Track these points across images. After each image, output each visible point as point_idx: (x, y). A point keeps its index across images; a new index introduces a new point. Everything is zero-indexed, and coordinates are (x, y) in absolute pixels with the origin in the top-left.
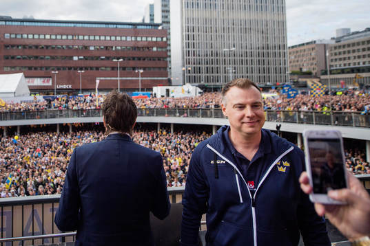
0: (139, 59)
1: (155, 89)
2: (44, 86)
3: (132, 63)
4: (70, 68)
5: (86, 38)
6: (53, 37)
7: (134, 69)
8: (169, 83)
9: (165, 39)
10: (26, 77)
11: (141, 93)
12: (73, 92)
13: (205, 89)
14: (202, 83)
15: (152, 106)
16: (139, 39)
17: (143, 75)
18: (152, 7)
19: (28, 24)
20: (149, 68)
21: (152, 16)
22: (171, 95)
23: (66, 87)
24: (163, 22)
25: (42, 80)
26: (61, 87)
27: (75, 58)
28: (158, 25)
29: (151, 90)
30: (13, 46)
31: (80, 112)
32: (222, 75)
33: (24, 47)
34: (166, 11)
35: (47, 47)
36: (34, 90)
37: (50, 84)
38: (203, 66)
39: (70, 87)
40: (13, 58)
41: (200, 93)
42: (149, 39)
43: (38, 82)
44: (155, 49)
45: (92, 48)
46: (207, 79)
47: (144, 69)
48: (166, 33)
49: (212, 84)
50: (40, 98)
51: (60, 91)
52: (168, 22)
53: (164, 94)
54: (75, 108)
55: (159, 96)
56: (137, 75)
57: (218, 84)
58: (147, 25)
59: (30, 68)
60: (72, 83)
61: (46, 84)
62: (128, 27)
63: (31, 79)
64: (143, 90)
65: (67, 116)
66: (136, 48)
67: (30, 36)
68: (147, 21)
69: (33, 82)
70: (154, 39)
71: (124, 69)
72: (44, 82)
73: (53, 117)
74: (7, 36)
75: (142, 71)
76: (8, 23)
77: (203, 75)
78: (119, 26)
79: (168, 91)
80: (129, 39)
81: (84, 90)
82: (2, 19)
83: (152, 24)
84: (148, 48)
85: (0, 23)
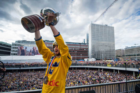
0: (81, 52)
1: (85, 59)
3: (79, 53)
7: (80, 54)
8: (88, 58)
9: (87, 47)
11: (81, 60)
13: (97, 59)
15: (84, 63)
16: (81, 47)
18: (84, 40)
20: (84, 54)
21: (84, 42)
22: (89, 61)
24: (87, 43)
28: (86, 44)
29: (84, 59)
32: (101, 56)
34: (88, 41)
38: (96, 54)
41: (95, 60)
42: (84, 47)
44: (85, 49)
46: (97, 57)
47: (82, 54)
48: (88, 46)
52: (88, 43)
53: (87, 60)
55: (86, 61)
56: (80, 56)
57: (100, 58)
58: (83, 44)
62: (78, 44)
66: (80, 49)
68: (83, 43)
70: (85, 47)
71: (77, 54)
75: (82, 55)
76: (48, 42)
77: (96, 56)
78: (76, 44)
79: (88, 60)
80: (79, 47)
82: (46, 41)
83: (84, 44)
84: (83, 49)
85: (45, 42)
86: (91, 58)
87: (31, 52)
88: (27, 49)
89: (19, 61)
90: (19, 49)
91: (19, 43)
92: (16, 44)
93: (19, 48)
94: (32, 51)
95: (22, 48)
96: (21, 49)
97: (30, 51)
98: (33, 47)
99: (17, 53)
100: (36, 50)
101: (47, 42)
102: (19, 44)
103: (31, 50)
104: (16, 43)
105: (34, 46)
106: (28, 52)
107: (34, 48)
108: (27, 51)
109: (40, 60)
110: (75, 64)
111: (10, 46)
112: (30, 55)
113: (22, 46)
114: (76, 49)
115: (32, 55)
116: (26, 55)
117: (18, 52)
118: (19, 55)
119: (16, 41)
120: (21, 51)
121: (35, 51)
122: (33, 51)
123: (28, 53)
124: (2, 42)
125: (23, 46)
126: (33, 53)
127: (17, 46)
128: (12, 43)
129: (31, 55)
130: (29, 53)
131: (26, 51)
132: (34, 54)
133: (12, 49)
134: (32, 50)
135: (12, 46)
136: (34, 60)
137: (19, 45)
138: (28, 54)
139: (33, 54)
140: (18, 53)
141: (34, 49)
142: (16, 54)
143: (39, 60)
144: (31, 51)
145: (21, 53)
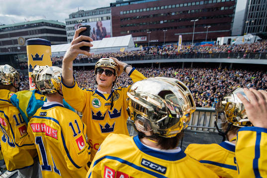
0: (208, 18)
1: (219, 39)
2: (142, 41)
4: (158, 29)
5: (170, 7)
6: (148, 9)
7: (203, 26)
8: (229, 34)
10: (133, 36)
11: (207, 43)
12: (159, 44)
14: (261, 32)
17: (210, 29)
22: (232, 43)
23: (155, 41)
25: (141, 37)
26: (152, 41)
27: (162, 22)
29: (216, 40)
30: (125, 19)
31: (166, 56)
33: (131, 18)
35: (144, 16)
37: (146, 40)
39: (157, 41)
40: (126, 26)
41: (258, 40)
43: (139, 39)
44: (222, 9)
45: (173, 14)
47: (211, 25)
51: (151, 44)
53: (226, 42)
54: (163, 53)
55: (222, 44)
56: (205, 30)
59: (134, 31)
60: (159, 38)
61: (144, 40)
63: (135, 38)
64: (208, 40)
66: (207, 9)
67: (131, 11)
69: (136, 39)
72: (142, 39)
73: (150, 59)
74: (121, 13)
75: (209, 27)
76: (121, 4)
77: (263, 26)
79: (230, 40)
80: (202, 3)
81: (167, 42)
82: (118, 2)
85: (117, 5)
86: (240, 34)
87: (95, 33)
91: (74, 17)
92: (70, 20)
93: (76, 27)
97: (92, 31)
98: (96, 23)
100: (102, 28)
101: (119, 5)
102: (74, 19)
103: (94, 29)
104: (70, 18)
105: (98, 19)
107: (99, 25)
109: (113, 49)
110: (191, 55)
111: (64, 27)
112: (94, 40)
115: (97, 40)
119: (70, 15)
121: (101, 31)
122: (97, 30)
124: (52, 21)
125: (81, 22)
126: (98, 34)
127: (73, 23)
128: (66, 19)
133: (67, 32)
134: (96, 28)
135: (67, 26)
136: (103, 49)
139: (99, 38)
141: (98, 27)
143: (111, 49)
144: (94, 31)
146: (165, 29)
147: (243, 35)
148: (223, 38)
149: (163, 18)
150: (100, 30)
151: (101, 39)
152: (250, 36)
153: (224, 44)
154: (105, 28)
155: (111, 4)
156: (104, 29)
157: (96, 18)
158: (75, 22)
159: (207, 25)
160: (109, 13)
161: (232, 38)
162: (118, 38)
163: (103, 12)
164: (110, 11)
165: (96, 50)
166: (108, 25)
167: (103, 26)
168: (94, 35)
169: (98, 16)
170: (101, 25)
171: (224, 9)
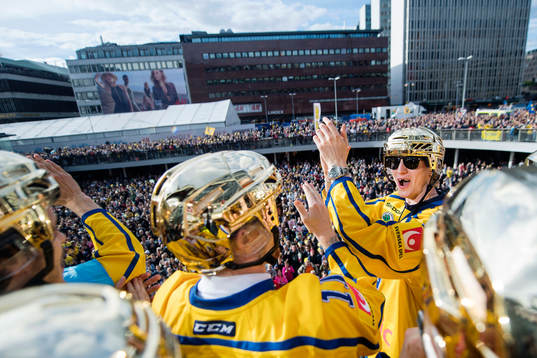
1: (374, 110)
2: (254, 113)
4: (280, 92)
5: (295, 53)
6: (258, 54)
7: (351, 88)
8: (387, 103)
9: (384, 50)
10: (234, 104)
11: (359, 116)
12: (285, 119)
13: (429, 109)
14: (424, 100)
16: (355, 51)
17: (360, 95)
18: (368, 9)
19: (226, 39)
21: (368, 20)
22: (392, 116)
23: (278, 112)
24: (382, 29)
25: (251, 105)
26: (273, 112)
27: (285, 79)
28: (376, 32)
29: (370, 111)
30: (215, 68)
32: (447, 90)
33: (224, 67)
35: (252, 67)
36: (245, 119)
37: (260, 110)
38: (427, 81)
39: (282, 112)
40: (216, 83)
41: (423, 112)
42: (367, 50)
43: (247, 109)
44: (373, 63)
45: (302, 66)
46: (430, 96)
47: (362, 87)
48: (385, 42)
49: (436, 101)
50: (252, 126)
51: (272, 117)
52: (389, 28)
53: (384, 115)
55: (379, 118)
56: (354, 95)
57: (441, 101)
58: (362, 32)
60: (285, 108)
61: (256, 111)
62: (340, 36)
63: (239, 106)
64: (361, 112)
65: (283, 145)
66: (353, 62)
68: (363, 27)
69: (242, 109)
70: (373, 50)
72: (254, 108)
74: (206, 56)
75: (359, 90)
76: (204, 40)
77: (426, 92)
78: (332, 36)
79: (388, 111)
80: (344, 51)
81: (297, 115)
82: (196, 35)
83: (368, 31)
84: (366, 61)
85: (194, 41)
86: (401, 102)
87: (151, 95)
88: (130, 85)
89: (117, 134)
90: (102, 85)
91: (93, 57)
92: (81, 63)
93: (99, 80)
94: (151, 91)
95: (112, 80)
96: (108, 83)
97: (142, 90)
98: (150, 73)
99: (98, 102)
100: (166, 85)
101: (199, 40)
102: (93, 62)
103: (146, 84)
104: (80, 58)
105: (153, 65)
106: (136, 94)
107: (157, 76)
108: (132, 90)
112: (149, 109)
113: (107, 69)
114: (332, 64)
115: (157, 108)
116: (136, 110)
117: (101, 99)
118: (110, 113)
119: (79, 53)
120: (110, 92)
121: (165, 89)
122: (154, 88)
123: (141, 102)
125: (112, 69)
126: (157, 97)
127: (90, 71)
128: (67, 61)
129: (153, 107)
130: (145, 100)
131: (129, 91)
132: (163, 102)
133: (75, 90)
134: (151, 85)
135: (73, 77)
137: (95, 71)
138: (139, 105)
139: (160, 104)
140: (103, 104)
141: (156, 82)
142: (99, 107)
144: (147, 91)
145: (114, 104)
146: (292, 92)
147: (404, 104)
148: (379, 109)
149: (286, 72)
150: (161, 88)
151: (166, 108)
152: (413, 106)
153: (382, 118)
154: (172, 84)
155: (182, 37)
156: (171, 87)
157: (149, 62)
158: (94, 68)
159: (356, 87)
160: (178, 54)
161: (392, 108)
162: (204, 105)
163: (164, 52)
164: (181, 51)
165: (154, 131)
166: (178, 78)
167: (168, 81)
168: (147, 98)
169: (152, 58)
170: (163, 78)
171: (376, 65)
